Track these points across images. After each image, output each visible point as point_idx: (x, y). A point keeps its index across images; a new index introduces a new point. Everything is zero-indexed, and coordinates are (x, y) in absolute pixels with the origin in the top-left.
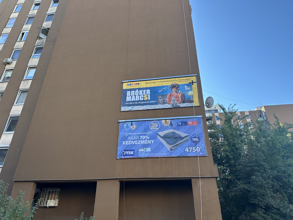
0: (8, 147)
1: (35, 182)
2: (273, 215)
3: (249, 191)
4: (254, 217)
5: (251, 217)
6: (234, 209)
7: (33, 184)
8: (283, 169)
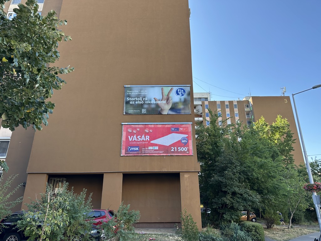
0: (9, 139)
1: (47, 174)
2: (237, 199)
3: (222, 182)
4: (223, 201)
5: (222, 200)
6: (211, 194)
7: (46, 175)
8: (249, 165)
